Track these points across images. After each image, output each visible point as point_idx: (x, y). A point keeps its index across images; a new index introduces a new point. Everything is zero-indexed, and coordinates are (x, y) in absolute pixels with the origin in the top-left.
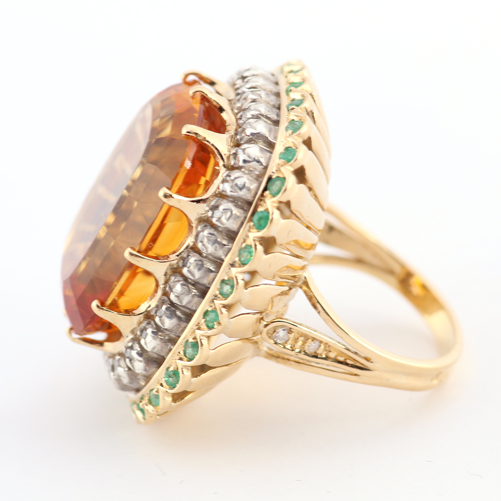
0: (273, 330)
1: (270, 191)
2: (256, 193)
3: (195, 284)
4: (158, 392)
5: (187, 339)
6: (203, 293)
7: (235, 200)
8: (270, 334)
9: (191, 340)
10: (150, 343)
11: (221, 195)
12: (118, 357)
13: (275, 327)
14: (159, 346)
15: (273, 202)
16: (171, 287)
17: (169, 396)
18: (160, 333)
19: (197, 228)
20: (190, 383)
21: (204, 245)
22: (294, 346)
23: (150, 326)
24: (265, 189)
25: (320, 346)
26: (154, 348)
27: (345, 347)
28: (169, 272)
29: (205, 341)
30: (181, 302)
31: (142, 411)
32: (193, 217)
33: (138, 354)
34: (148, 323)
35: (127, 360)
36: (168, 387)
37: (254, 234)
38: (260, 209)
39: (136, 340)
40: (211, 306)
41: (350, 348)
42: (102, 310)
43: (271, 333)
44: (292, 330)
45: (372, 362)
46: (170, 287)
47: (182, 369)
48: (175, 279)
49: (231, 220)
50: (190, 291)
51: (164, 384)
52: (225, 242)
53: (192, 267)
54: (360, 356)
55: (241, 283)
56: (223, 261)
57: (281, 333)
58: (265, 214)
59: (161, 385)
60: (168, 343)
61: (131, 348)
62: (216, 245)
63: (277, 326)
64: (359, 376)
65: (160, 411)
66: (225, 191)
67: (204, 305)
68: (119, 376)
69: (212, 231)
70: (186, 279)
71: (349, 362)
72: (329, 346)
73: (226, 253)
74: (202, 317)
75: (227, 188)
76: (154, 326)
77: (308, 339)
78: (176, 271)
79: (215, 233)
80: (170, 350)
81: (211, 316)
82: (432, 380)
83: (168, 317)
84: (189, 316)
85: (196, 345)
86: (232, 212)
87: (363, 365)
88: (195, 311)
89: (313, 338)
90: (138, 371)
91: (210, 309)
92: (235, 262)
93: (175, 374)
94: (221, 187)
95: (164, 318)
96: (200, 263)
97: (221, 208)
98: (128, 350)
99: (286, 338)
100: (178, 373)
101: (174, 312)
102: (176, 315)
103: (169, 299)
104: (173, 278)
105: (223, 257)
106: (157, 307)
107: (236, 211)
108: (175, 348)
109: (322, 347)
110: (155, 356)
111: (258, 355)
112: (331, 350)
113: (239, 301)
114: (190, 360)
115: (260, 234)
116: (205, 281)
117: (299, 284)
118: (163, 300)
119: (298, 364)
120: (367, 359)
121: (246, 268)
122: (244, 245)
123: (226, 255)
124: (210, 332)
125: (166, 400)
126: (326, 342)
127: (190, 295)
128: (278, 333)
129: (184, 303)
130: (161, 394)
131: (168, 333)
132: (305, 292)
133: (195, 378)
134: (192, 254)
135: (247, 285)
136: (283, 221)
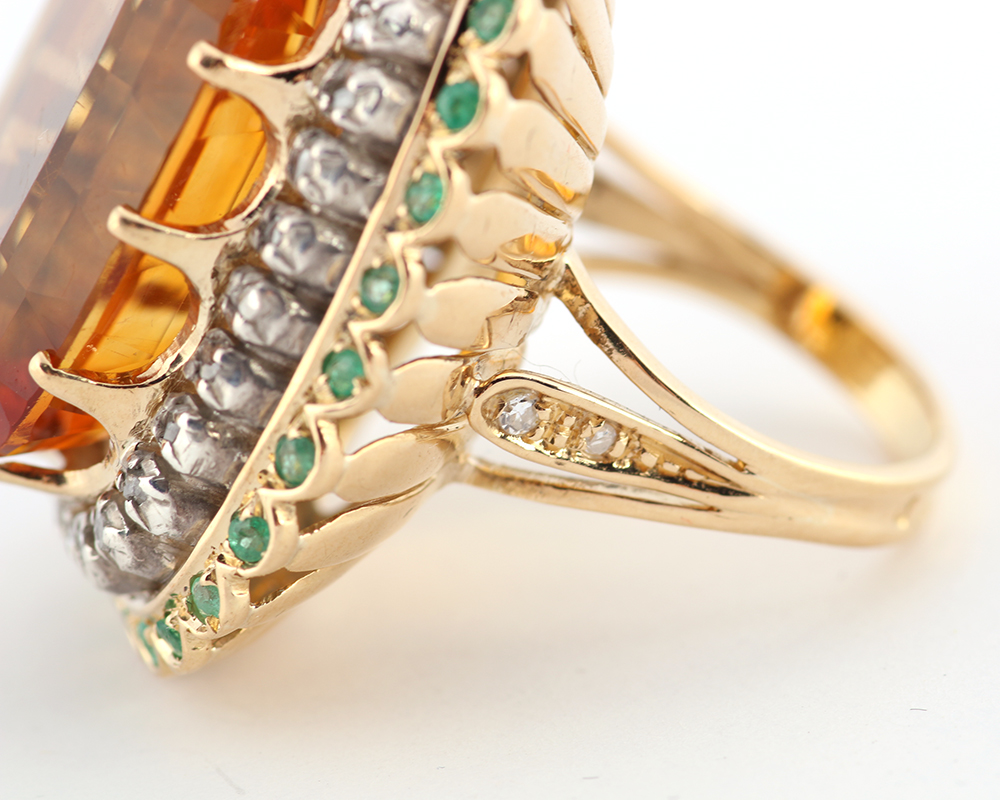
0: (497, 403)
1: (478, 30)
2: (439, 41)
3: (296, 287)
4: (214, 581)
5: (282, 432)
6: (317, 311)
7: (386, 62)
8: (490, 412)
9: (293, 433)
10: (186, 451)
11: (351, 53)
12: (101, 503)
13: (501, 393)
14: (211, 459)
15: (489, 56)
16: (234, 300)
17: (242, 587)
18: (211, 425)
19: (290, 142)
20: (296, 549)
21: (312, 182)
22: (552, 442)
23: (183, 408)
24: (463, 27)
25: (618, 438)
26: (197, 464)
27: (681, 440)
28: (224, 266)
29: (329, 432)
30: (261, 336)
31: (173, 636)
32: (279, 118)
33: (154, 483)
34: (177, 403)
35: (129, 505)
36: (238, 562)
37: (442, 142)
38: (453, 78)
39: (148, 449)
40: (341, 340)
41: (695, 440)
42: (58, 377)
43: (494, 410)
44: (545, 399)
45: (751, 473)
46: (230, 303)
47: (274, 510)
48: (242, 279)
49: (381, 114)
50: (283, 307)
51: (228, 557)
52: (367, 172)
53: (285, 243)
54: (718, 459)
55: (417, 272)
56: (363, 221)
57: (520, 409)
58: (469, 88)
59: (221, 559)
60: (234, 450)
61: (138, 471)
62: (346, 180)
63: (507, 391)
64: (718, 511)
65: (223, 630)
66: (361, 42)
67: (323, 339)
68: (108, 550)
69: (331, 145)
70: (269, 275)
71: (691, 475)
72: (640, 436)
73: (370, 199)
74: (318, 370)
75: (364, 33)
76: (195, 408)
77: (586, 422)
78: (243, 260)
79: (342, 150)
80: (240, 467)
81: (343, 365)
82: (896, 517)
83: (229, 380)
84: (283, 375)
85: (307, 445)
86: (380, 92)
87: (728, 480)
88: (297, 360)
89: (599, 417)
90: (156, 531)
91: (338, 348)
92: (397, 219)
93: (257, 527)
94: (347, 34)
95: (219, 381)
96: (306, 230)
97: (352, 84)
98: (131, 479)
99: (531, 422)
100: (266, 524)
101: (246, 364)
102: (251, 373)
103: (231, 334)
104: (236, 280)
105: (364, 211)
106: (199, 356)
107: (392, 91)
108: (250, 461)
109: (624, 441)
110: (200, 485)
111: (456, 479)
112: (645, 446)
113: (412, 323)
114: (293, 484)
115: (458, 140)
116: (322, 278)
117: (552, 285)
118: (213, 338)
119: (563, 492)
120: (739, 467)
121: (427, 232)
122: (417, 174)
123: (372, 206)
124: (343, 408)
125: (235, 599)
126: (632, 426)
127: (285, 319)
128: (509, 410)
129: (271, 338)
130: (221, 584)
131: (231, 421)
132: (569, 305)
133: (308, 535)
134: (282, 210)
135: (430, 278)
136: (514, 106)
